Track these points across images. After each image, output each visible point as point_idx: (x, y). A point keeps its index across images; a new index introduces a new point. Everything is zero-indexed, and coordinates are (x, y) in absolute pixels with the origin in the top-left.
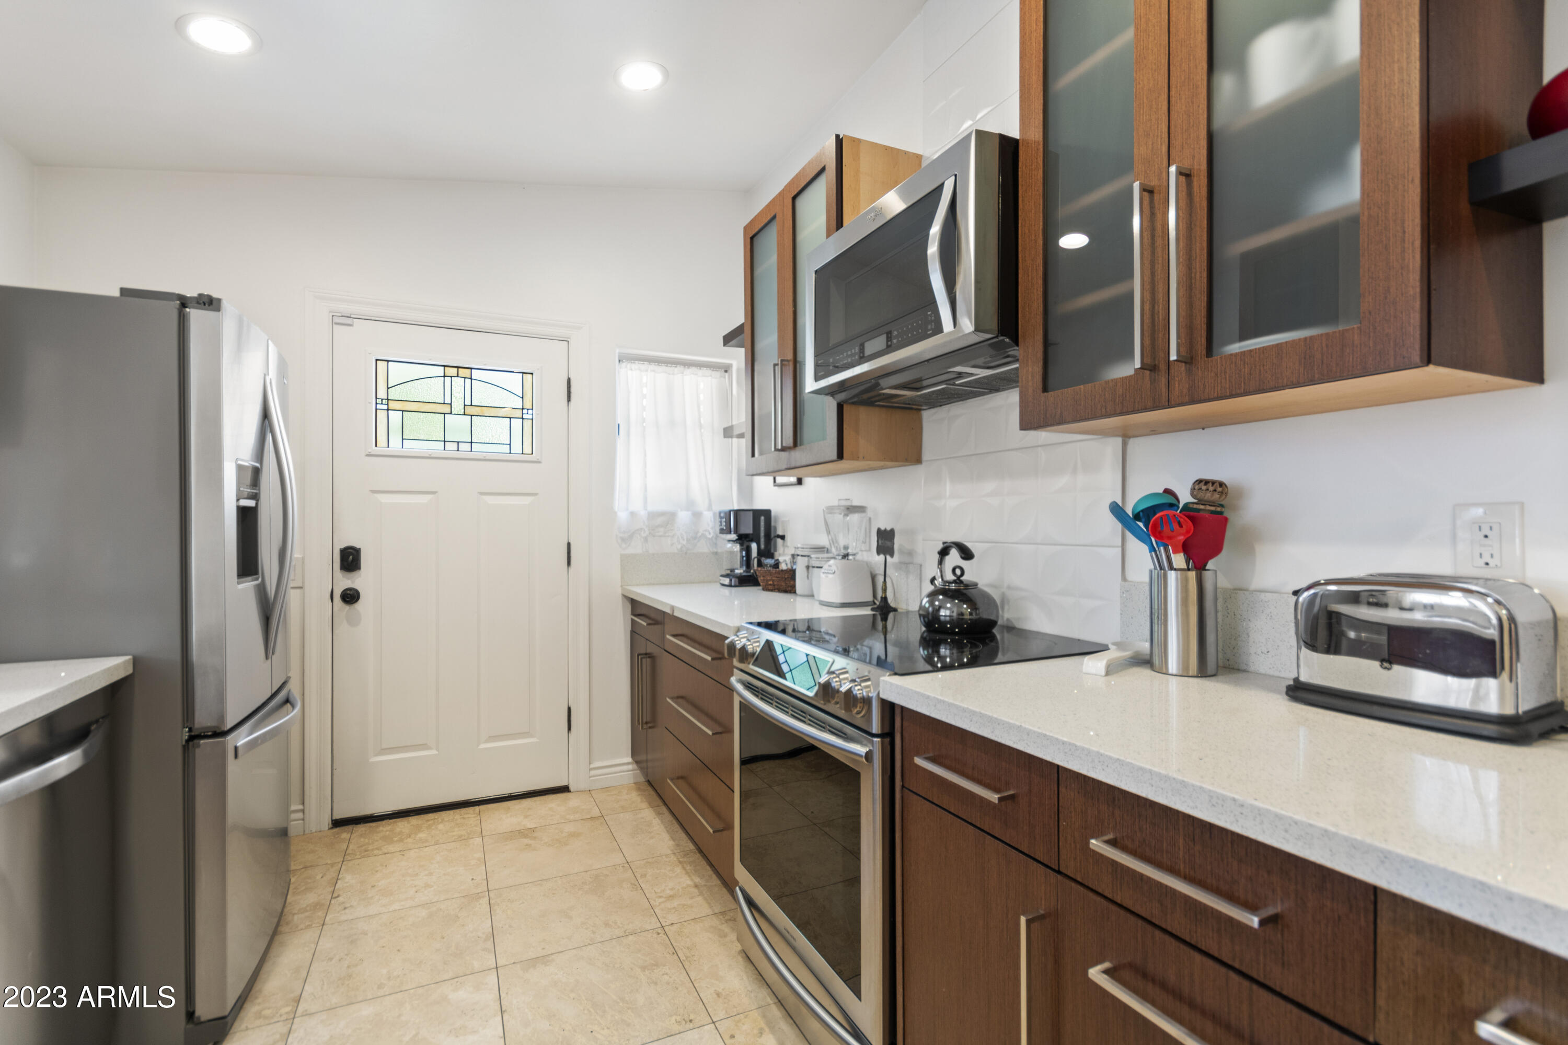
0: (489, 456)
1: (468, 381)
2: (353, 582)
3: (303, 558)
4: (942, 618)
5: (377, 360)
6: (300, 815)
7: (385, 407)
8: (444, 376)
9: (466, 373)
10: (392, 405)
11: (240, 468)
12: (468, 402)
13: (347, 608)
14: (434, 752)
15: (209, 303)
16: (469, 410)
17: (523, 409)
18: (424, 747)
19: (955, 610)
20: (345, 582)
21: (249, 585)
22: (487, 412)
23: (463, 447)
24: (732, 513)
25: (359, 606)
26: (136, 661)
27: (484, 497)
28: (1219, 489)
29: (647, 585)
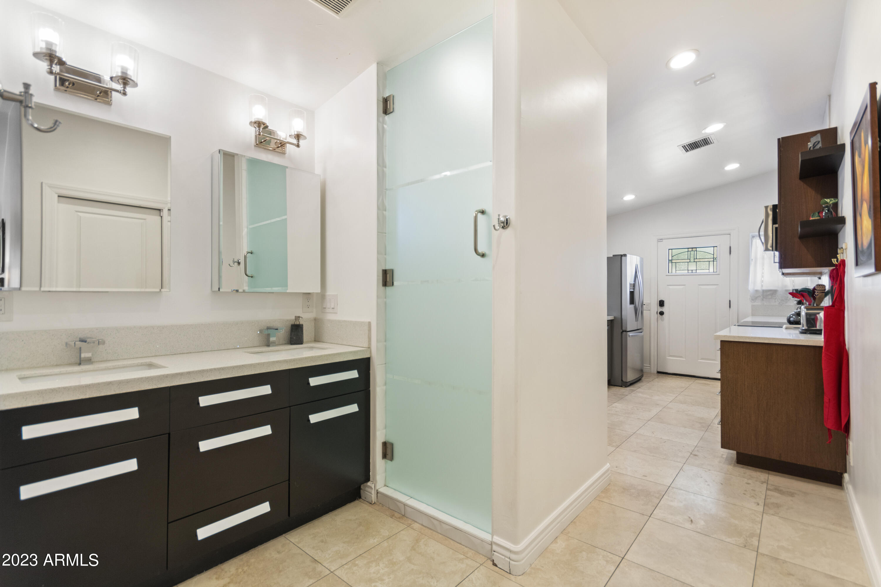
0: (701, 274)
1: (695, 252)
2: (662, 310)
3: (650, 303)
4: (791, 321)
5: (669, 249)
6: (649, 368)
7: (671, 262)
8: (688, 251)
9: (695, 249)
10: (673, 261)
11: (630, 284)
12: (695, 258)
13: (661, 316)
14: (684, 359)
15: (625, 255)
16: (695, 260)
17: (714, 258)
18: (681, 357)
19: (795, 318)
20: (660, 309)
21: (632, 306)
22: (701, 260)
23: (694, 271)
24: (794, 290)
25: (664, 316)
26: (615, 317)
27: (700, 286)
28: (824, 287)
29: (763, 316)
